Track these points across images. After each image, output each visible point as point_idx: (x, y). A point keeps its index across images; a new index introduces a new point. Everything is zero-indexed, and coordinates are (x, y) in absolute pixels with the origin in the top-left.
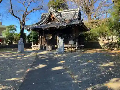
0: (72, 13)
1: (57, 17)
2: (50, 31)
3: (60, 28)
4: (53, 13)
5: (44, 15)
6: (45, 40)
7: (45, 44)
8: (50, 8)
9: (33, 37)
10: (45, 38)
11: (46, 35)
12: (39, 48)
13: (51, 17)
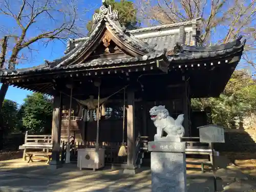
0: (172, 35)
1: (127, 37)
2: (97, 84)
3: (148, 66)
4: (111, 26)
5: (76, 45)
6: (75, 124)
7: (73, 141)
8: (101, 10)
9: (34, 113)
10: (76, 114)
11: (83, 102)
12: (50, 157)
13: (104, 40)
